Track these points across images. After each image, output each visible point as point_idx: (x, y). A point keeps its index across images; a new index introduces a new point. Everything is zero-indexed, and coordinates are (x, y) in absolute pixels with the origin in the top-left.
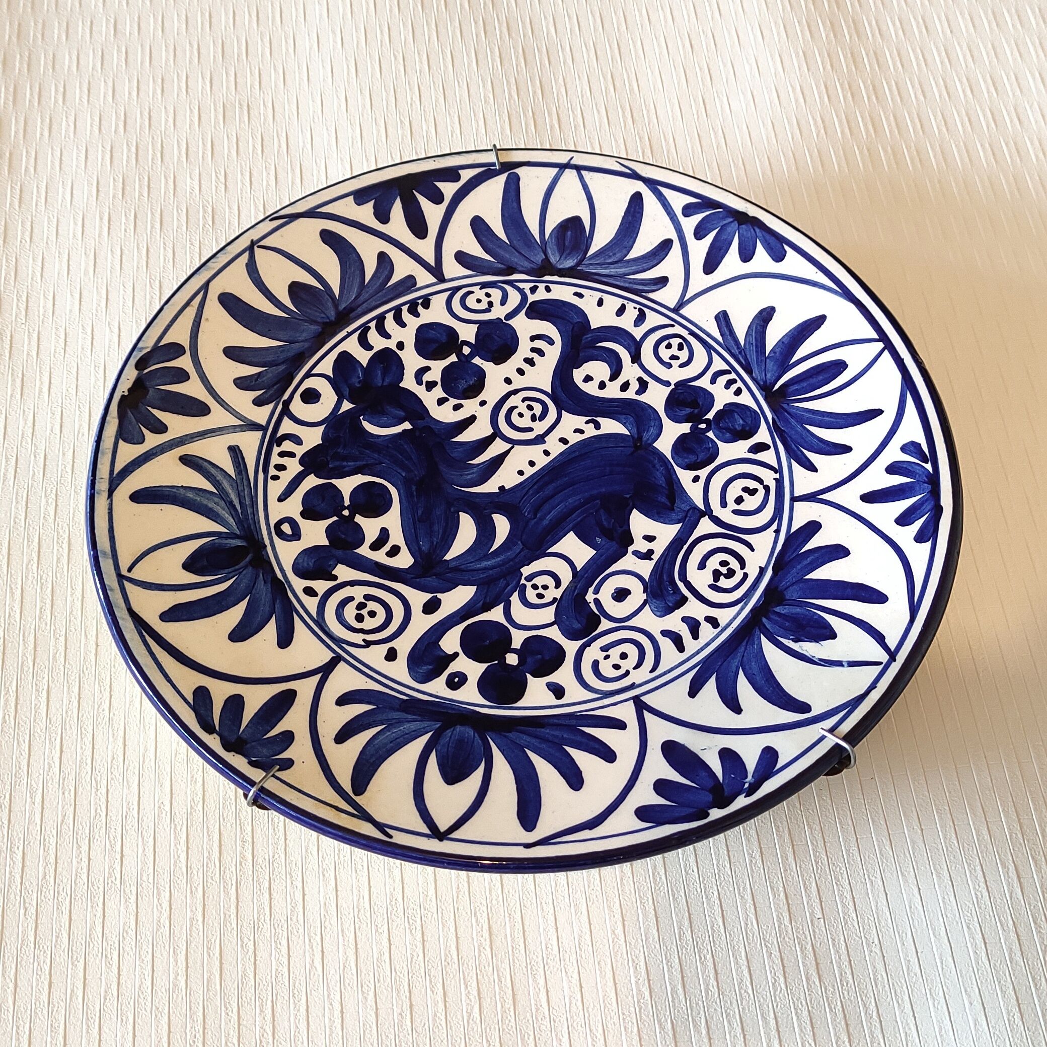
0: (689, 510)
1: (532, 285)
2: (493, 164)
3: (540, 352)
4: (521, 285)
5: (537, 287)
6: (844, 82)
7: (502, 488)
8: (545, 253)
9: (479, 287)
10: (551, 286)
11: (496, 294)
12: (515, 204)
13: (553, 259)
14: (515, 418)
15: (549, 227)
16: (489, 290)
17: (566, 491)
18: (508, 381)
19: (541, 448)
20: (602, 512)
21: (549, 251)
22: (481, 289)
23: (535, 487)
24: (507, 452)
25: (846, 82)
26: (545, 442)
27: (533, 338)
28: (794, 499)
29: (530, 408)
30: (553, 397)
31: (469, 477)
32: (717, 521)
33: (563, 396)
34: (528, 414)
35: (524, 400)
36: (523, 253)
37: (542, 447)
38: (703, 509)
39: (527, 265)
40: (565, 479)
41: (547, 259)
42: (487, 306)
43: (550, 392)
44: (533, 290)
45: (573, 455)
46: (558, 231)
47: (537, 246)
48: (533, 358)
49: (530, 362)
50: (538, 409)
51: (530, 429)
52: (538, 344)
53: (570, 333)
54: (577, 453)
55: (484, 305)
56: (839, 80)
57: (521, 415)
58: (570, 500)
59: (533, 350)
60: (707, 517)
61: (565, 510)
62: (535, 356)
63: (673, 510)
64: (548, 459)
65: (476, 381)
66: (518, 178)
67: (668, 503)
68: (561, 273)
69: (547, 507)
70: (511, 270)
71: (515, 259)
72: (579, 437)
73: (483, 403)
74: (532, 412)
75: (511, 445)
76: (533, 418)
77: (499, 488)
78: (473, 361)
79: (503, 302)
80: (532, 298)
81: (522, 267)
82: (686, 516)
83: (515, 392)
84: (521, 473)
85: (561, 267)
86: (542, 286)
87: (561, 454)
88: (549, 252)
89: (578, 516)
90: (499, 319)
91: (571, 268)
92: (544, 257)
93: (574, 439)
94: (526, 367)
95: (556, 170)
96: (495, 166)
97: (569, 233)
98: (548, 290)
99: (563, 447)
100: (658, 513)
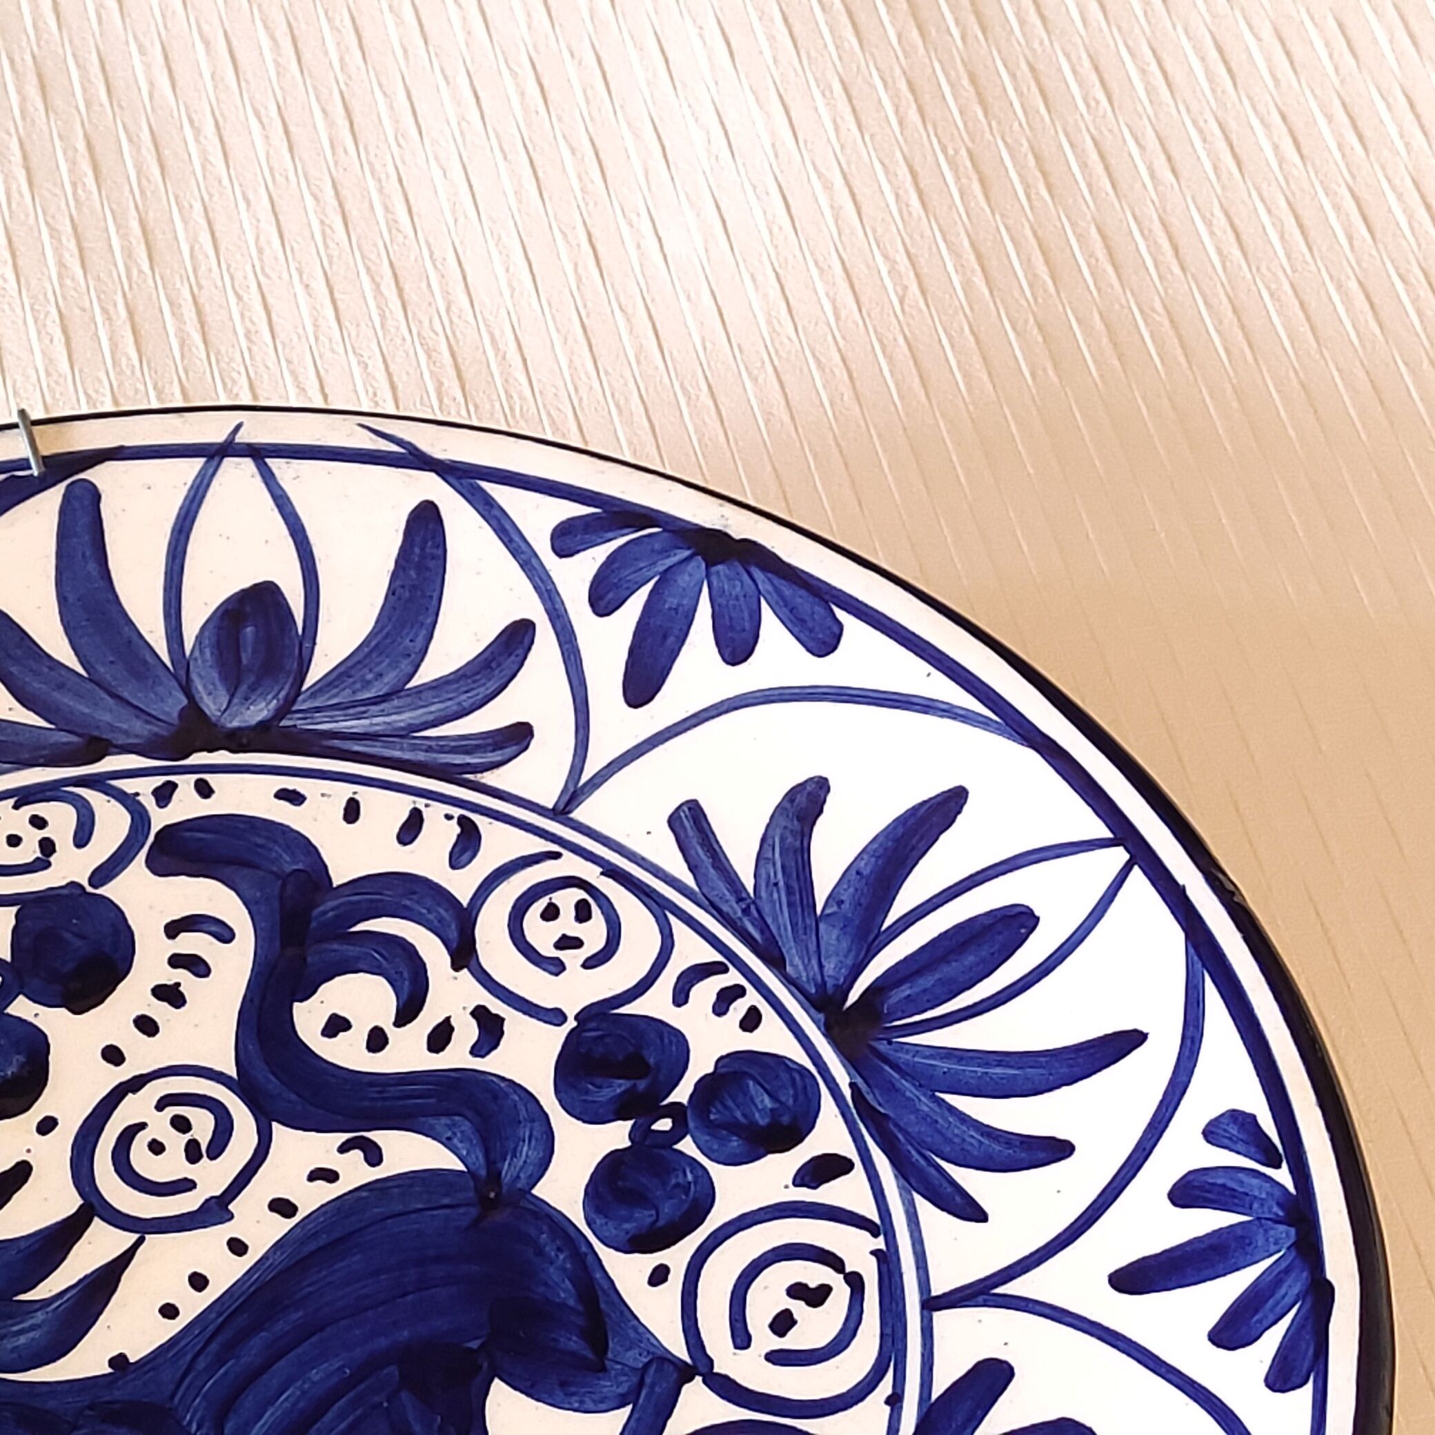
0: (647, 1366)
1: (159, 780)
2: (24, 464)
3: (197, 966)
4: (128, 786)
5: (174, 786)
6: (956, 151)
7: (119, 1362)
8: (187, 690)
9: (11, 802)
10: (211, 778)
11: (61, 818)
12: (92, 567)
13: (212, 703)
14: (140, 1157)
15: (194, 620)
16: (40, 809)
17: (299, 1350)
18: (113, 1055)
19: (219, 1234)
20: (405, 1395)
21: (198, 685)
22: (16, 807)
23: (214, 1346)
24: (127, 1257)
25: (963, 152)
26: (231, 1217)
27: (173, 930)
28: (931, 1304)
29: (181, 1124)
30: (243, 1086)
31: (22, 1340)
32: (727, 1389)
33: (273, 1084)
34: (176, 1142)
35: (161, 1105)
36: (126, 695)
37: (223, 1232)
38: (688, 1360)
39: (140, 728)
40: (295, 1316)
41: (193, 709)
42: (39, 854)
43: (234, 1074)
44: (164, 795)
45: (312, 1246)
46: (220, 628)
47: (161, 672)
48: (178, 984)
49: (171, 995)
50: (203, 1124)
51: (187, 1185)
52: (190, 943)
53: (276, 904)
54: (323, 1240)
55: (28, 852)
56: (944, 151)
57: (157, 1147)
58: (315, 1375)
59: (177, 961)
60: (698, 1379)
61: (301, 1405)
62: (182, 976)
63: (604, 1369)
64: (242, 1265)
65: (22, 1066)
66: (95, 496)
67: (589, 1354)
68: (238, 741)
69: (249, 1401)
70: (97, 748)
71: (106, 715)
72: (325, 1193)
73: (47, 1126)
74: (187, 1137)
75: (134, 1237)
76: (193, 1153)
77: (112, 1362)
78: (11, 1010)
79: (82, 837)
80: (160, 818)
81: (126, 733)
82: (641, 1384)
83: (136, 1084)
84: (169, 1311)
85: (236, 724)
86: (186, 783)
87: (278, 1245)
88: (200, 688)
89: (341, 1417)
90: (73, 885)
91: (263, 725)
92: (185, 702)
93: (311, 1198)
94: (160, 1011)
95: (198, 463)
96: (30, 468)
97: (249, 630)
98: (204, 790)
99: (282, 1226)
100: (563, 1384)
